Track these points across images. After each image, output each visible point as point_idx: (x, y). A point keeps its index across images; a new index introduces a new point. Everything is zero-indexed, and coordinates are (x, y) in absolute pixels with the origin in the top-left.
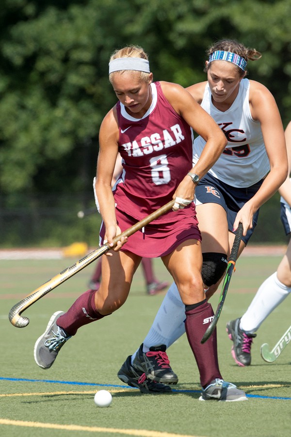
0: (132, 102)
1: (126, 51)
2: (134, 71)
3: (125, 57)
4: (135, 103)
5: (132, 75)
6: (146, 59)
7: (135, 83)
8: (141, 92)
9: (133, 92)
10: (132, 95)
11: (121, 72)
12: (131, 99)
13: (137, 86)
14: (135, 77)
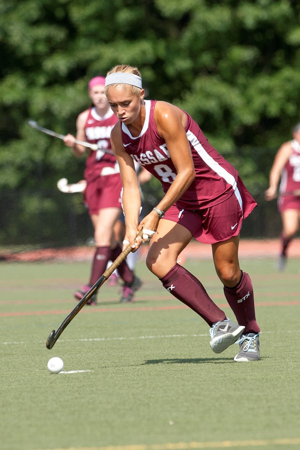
0: (124, 113)
1: (120, 68)
2: (127, 85)
3: (119, 73)
6: (138, 75)
7: (127, 95)
8: (132, 104)
11: (115, 85)
13: (129, 99)
14: (128, 90)
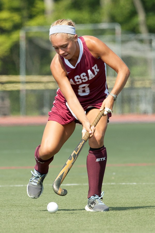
0: (64, 53)
1: (59, 21)
3: (58, 25)
4: (66, 54)
5: (62, 36)
6: (72, 26)
7: (64, 41)
8: (69, 46)
9: (64, 46)
10: (63, 48)
11: (55, 34)
12: (63, 51)
13: (66, 43)
14: (64, 37)
